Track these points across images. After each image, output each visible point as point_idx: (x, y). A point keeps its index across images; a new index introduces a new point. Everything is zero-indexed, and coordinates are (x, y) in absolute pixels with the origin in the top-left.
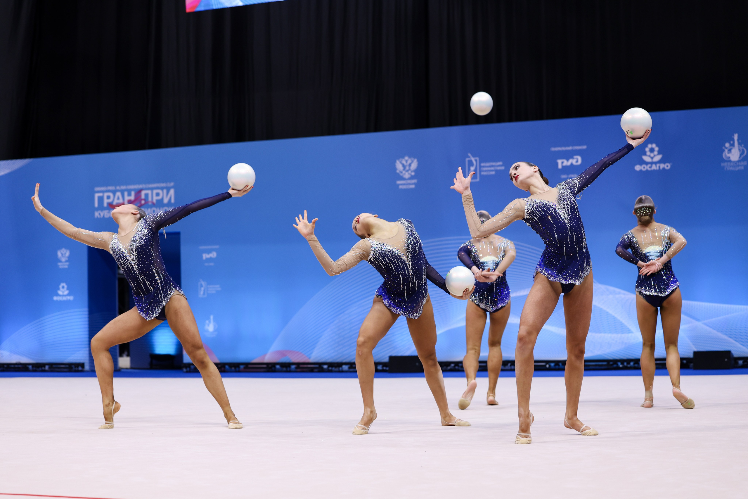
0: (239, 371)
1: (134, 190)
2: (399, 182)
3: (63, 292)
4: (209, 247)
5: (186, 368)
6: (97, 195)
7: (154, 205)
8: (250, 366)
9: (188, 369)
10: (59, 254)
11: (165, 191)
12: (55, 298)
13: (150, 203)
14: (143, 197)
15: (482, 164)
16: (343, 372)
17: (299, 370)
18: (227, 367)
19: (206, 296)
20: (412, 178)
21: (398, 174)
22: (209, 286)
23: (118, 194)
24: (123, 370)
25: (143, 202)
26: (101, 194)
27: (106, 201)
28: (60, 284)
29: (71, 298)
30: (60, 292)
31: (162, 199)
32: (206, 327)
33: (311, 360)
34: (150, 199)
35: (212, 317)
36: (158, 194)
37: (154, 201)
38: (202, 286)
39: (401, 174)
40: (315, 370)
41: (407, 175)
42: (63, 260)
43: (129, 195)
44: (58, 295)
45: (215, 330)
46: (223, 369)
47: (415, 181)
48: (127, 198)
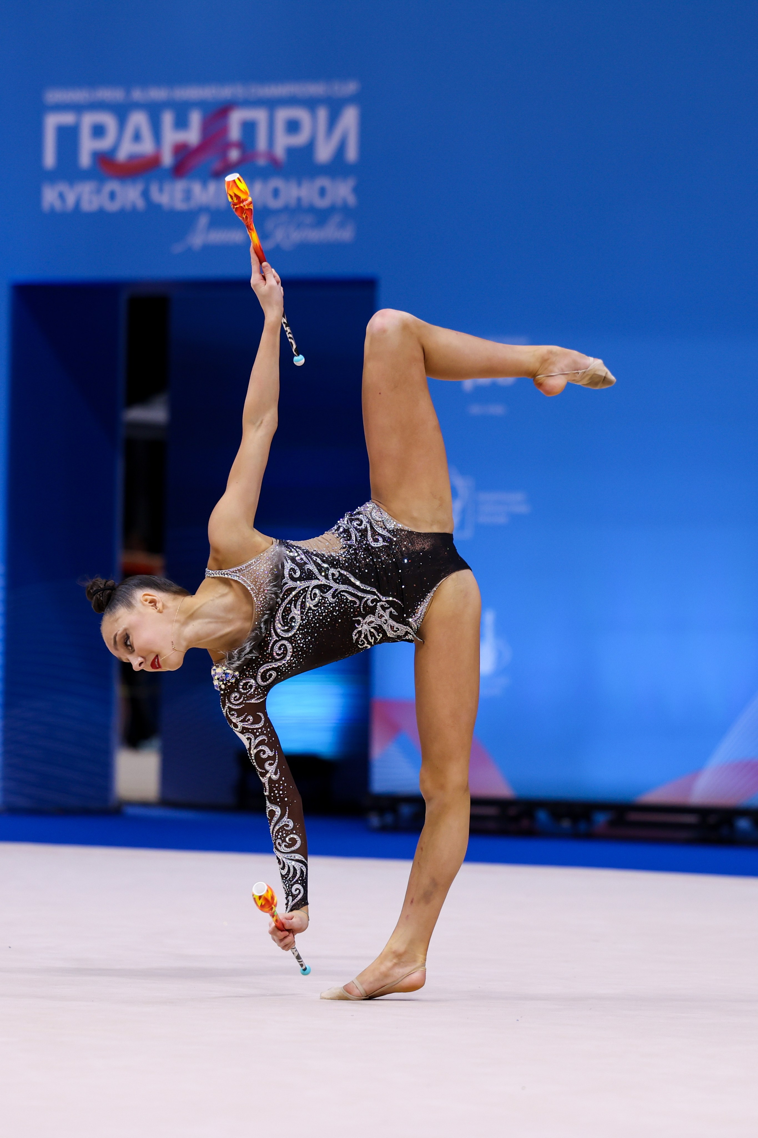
0: (590, 836)
1: (201, 104)
5: (381, 814)
6: (52, 122)
7: (275, 168)
8: (632, 817)
9: (389, 819)
11: (322, 114)
13: (262, 162)
14: (235, 133)
18: (542, 816)
22: (482, 496)
24: (128, 816)
25: (234, 155)
26: (68, 119)
27: (88, 148)
31: (310, 147)
34: (262, 143)
35: (489, 617)
36: (293, 126)
37: (280, 151)
43: (181, 123)
46: (525, 823)
48: (171, 137)
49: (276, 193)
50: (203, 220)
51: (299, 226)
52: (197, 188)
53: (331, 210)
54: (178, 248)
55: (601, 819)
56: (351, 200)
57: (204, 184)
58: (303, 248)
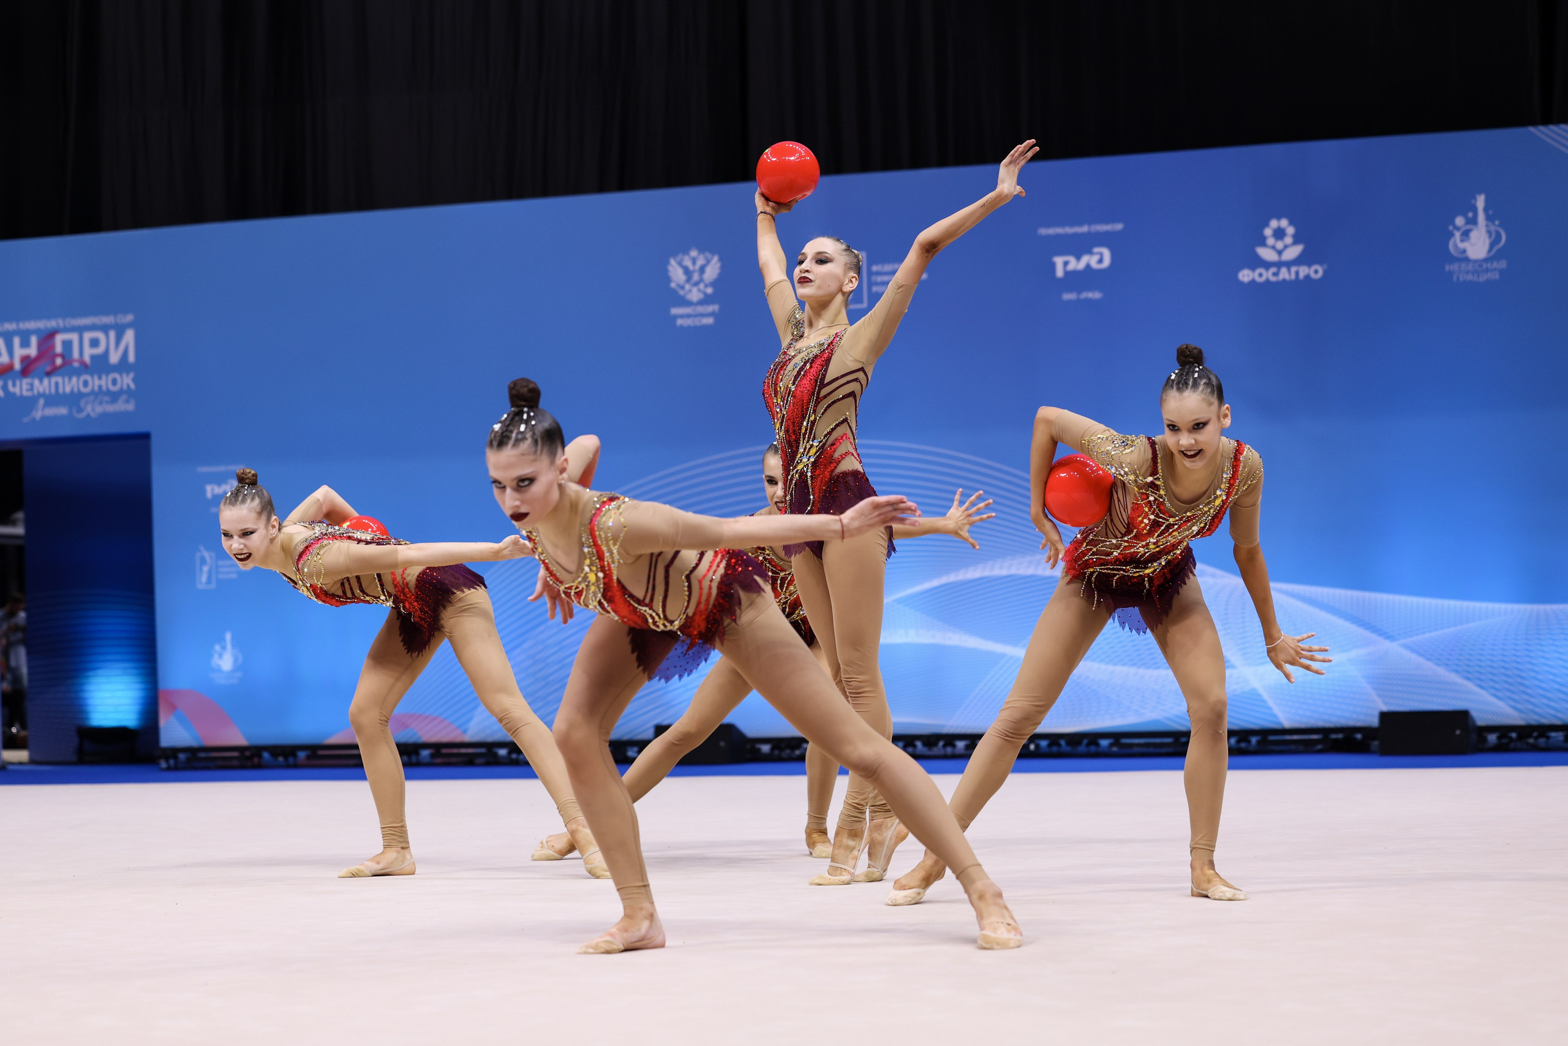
0: (296, 766)
1: (36, 332)
2: (675, 311)
4: (222, 468)
5: (167, 759)
7: (85, 368)
8: (321, 752)
9: (172, 762)
11: (112, 334)
13: (76, 365)
14: (59, 349)
15: (875, 268)
17: (438, 760)
18: (266, 755)
19: (213, 586)
20: (706, 300)
21: (674, 291)
22: (220, 563)
24: (10, 767)
25: (59, 361)
31: (106, 354)
32: (216, 661)
33: (468, 738)
34: (76, 354)
35: (228, 636)
36: (95, 343)
37: (87, 358)
38: (203, 561)
39: (682, 293)
40: (478, 761)
41: (695, 295)
43: (25, 344)
45: (237, 668)
46: (256, 760)
47: (713, 308)
48: (19, 352)
49: (86, 384)
50: (42, 401)
51: (101, 403)
52: (36, 382)
53: (121, 392)
54: (26, 420)
55: (302, 755)
56: (132, 386)
57: (41, 381)
58: (105, 416)
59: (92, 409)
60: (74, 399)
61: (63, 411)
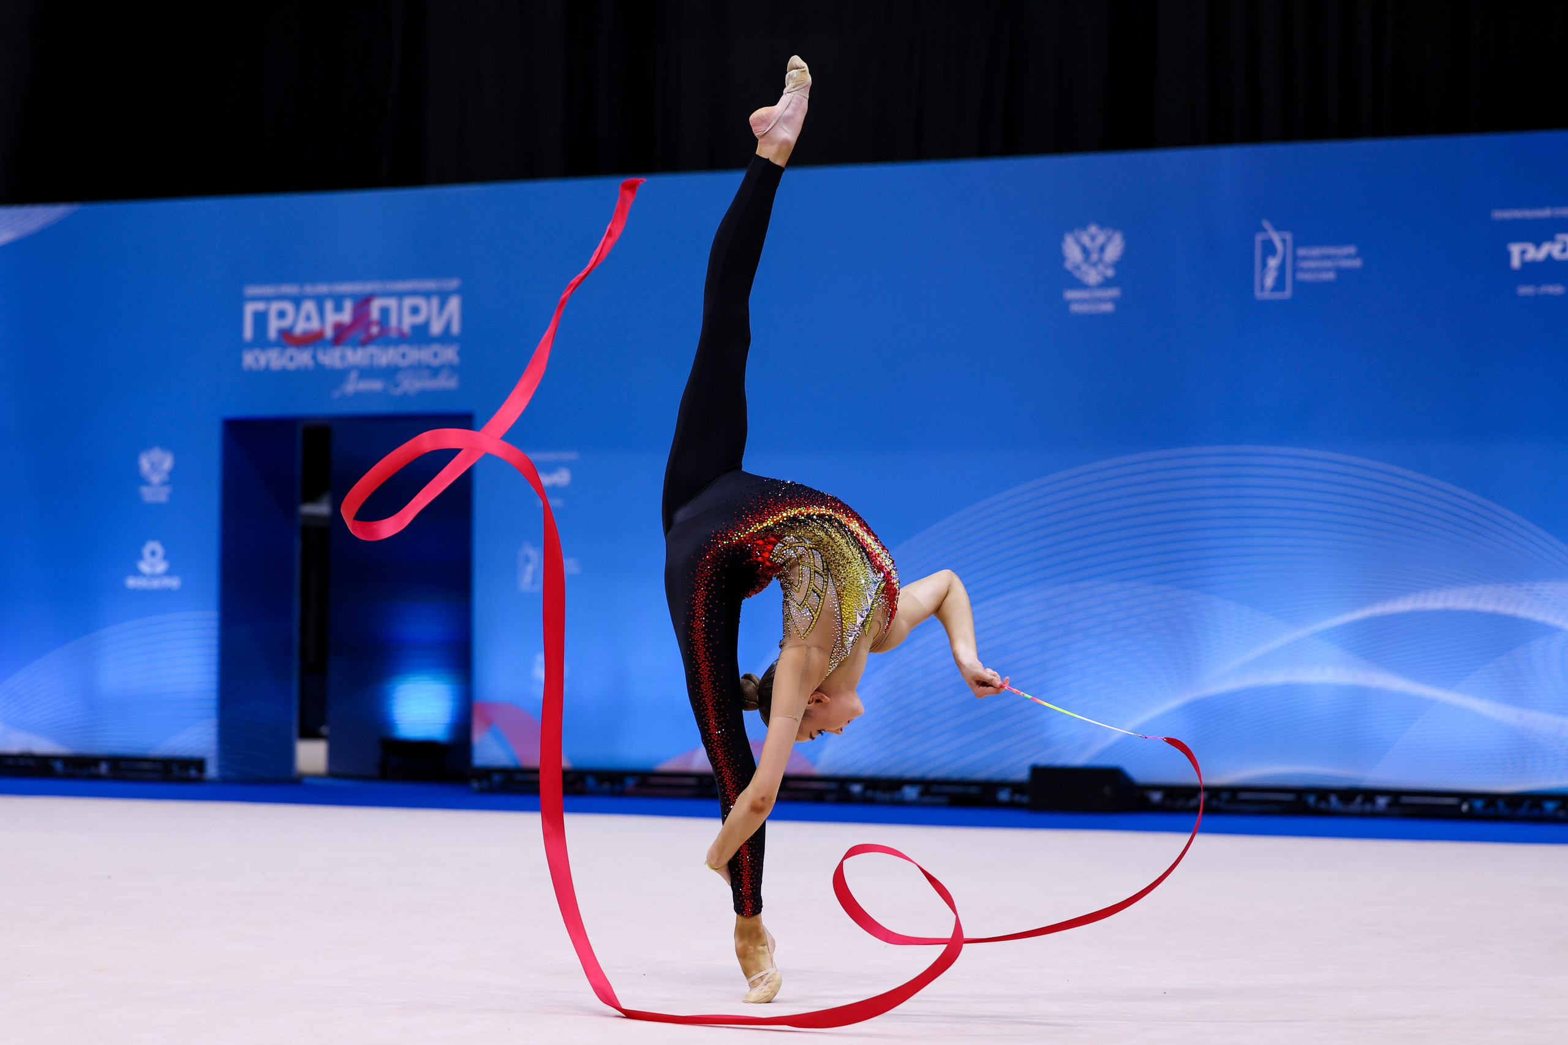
0: (623, 794)
1: (352, 296)
2: (1070, 295)
3: (153, 565)
4: (555, 456)
5: (480, 780)
6: (250, 309)
7: (403, 338)
8: (651, 780)
9: (485, 784)
10: (145, 463)
11: (435, 302)
12: (132, 582)
13: (394, 334)
14: (375, 314)
15: (1299, 253)
16: (903, 803)
18: (590, 781)
19: (537, 588)
20: (1106, 283)
21: (1069, 274)
23: (309, 306)
24: (305, 784)
25: (375, 330)
26: (260, 306)
27: (274, 326)
28: (142, 544)
29: (174, 583)
30: (144, 567)
31: (426, 325)
33: (818, 771)
34: (393, 322)
36: (415, 310)
37: (406, 327)
38: (527, 560)
39: (1077, 274)
40: (829, 797)
41: (1092, 277)
42: (156, 479)
43: (338, 308)
44: (137, 573)
46: (578, 786)
47: (1114, 292)
48: (331, 318)
49: (404, 356)
50: (354, 375)
51: (420, 378)
52: (349, 353)
53: (442, 367)
54: (337, 394)
55: (630, 782)
56: (456, 360)
57: (355, 351)
58: (423, 394)
59: (410, 385)
60: (390, 373)
61: (376, 385)
